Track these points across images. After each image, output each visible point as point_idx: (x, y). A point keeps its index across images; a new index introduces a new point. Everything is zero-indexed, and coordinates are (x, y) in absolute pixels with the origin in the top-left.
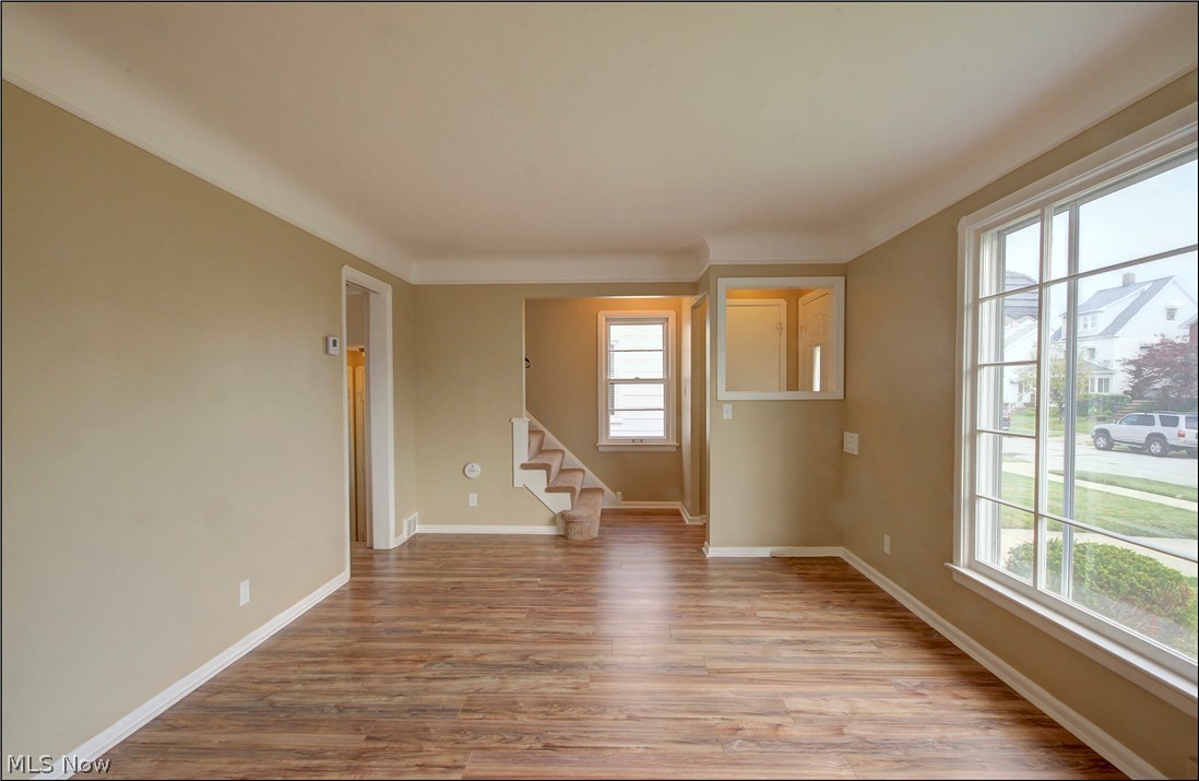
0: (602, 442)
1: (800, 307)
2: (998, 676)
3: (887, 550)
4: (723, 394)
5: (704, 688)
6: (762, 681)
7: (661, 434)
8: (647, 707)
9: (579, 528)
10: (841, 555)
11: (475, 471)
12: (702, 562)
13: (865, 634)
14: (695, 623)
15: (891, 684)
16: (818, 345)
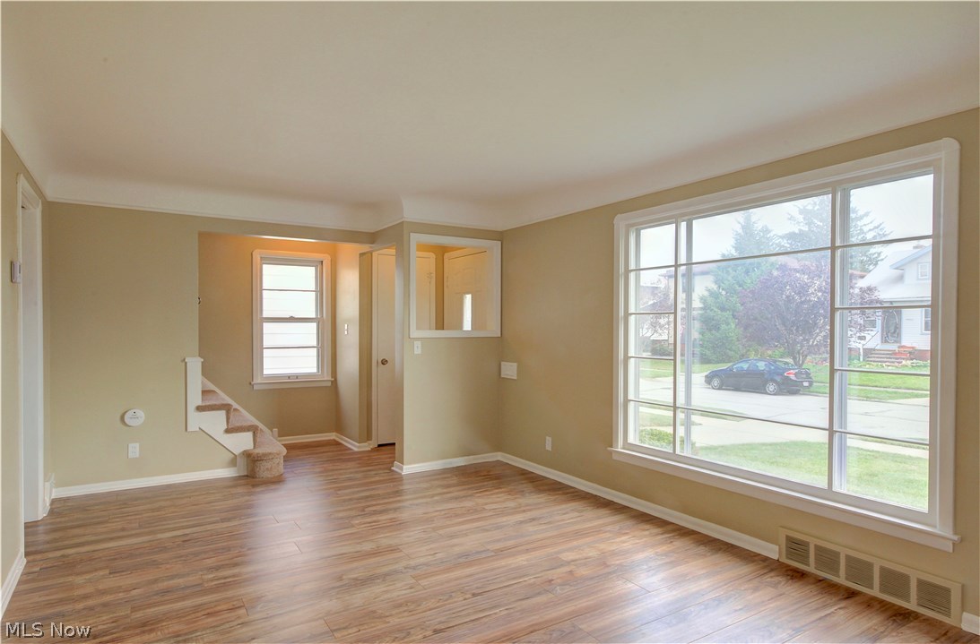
0: (258, 380)
1: (446, 260)
2: (653, 514)
3: (549, 447)
4: (415, 333)
5: (503, 562)
6: (534, 549)
7: (315, 370)
8: (479, 585)
9: (268, 465)
10: (499, 458)
11: (138, 417)
12: (398, 479)
13: (564, 506)
14: (448, 523)
15: (606, 532)
16: (468, 293)
